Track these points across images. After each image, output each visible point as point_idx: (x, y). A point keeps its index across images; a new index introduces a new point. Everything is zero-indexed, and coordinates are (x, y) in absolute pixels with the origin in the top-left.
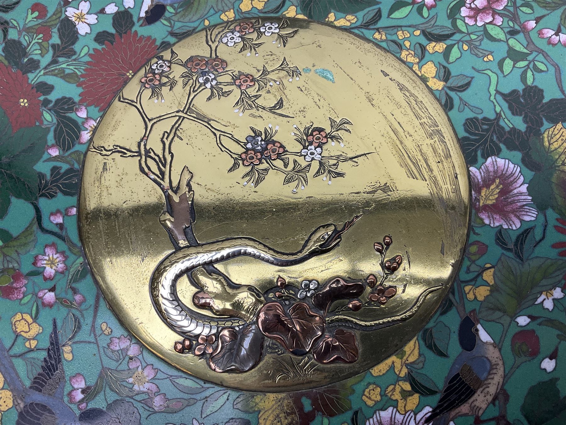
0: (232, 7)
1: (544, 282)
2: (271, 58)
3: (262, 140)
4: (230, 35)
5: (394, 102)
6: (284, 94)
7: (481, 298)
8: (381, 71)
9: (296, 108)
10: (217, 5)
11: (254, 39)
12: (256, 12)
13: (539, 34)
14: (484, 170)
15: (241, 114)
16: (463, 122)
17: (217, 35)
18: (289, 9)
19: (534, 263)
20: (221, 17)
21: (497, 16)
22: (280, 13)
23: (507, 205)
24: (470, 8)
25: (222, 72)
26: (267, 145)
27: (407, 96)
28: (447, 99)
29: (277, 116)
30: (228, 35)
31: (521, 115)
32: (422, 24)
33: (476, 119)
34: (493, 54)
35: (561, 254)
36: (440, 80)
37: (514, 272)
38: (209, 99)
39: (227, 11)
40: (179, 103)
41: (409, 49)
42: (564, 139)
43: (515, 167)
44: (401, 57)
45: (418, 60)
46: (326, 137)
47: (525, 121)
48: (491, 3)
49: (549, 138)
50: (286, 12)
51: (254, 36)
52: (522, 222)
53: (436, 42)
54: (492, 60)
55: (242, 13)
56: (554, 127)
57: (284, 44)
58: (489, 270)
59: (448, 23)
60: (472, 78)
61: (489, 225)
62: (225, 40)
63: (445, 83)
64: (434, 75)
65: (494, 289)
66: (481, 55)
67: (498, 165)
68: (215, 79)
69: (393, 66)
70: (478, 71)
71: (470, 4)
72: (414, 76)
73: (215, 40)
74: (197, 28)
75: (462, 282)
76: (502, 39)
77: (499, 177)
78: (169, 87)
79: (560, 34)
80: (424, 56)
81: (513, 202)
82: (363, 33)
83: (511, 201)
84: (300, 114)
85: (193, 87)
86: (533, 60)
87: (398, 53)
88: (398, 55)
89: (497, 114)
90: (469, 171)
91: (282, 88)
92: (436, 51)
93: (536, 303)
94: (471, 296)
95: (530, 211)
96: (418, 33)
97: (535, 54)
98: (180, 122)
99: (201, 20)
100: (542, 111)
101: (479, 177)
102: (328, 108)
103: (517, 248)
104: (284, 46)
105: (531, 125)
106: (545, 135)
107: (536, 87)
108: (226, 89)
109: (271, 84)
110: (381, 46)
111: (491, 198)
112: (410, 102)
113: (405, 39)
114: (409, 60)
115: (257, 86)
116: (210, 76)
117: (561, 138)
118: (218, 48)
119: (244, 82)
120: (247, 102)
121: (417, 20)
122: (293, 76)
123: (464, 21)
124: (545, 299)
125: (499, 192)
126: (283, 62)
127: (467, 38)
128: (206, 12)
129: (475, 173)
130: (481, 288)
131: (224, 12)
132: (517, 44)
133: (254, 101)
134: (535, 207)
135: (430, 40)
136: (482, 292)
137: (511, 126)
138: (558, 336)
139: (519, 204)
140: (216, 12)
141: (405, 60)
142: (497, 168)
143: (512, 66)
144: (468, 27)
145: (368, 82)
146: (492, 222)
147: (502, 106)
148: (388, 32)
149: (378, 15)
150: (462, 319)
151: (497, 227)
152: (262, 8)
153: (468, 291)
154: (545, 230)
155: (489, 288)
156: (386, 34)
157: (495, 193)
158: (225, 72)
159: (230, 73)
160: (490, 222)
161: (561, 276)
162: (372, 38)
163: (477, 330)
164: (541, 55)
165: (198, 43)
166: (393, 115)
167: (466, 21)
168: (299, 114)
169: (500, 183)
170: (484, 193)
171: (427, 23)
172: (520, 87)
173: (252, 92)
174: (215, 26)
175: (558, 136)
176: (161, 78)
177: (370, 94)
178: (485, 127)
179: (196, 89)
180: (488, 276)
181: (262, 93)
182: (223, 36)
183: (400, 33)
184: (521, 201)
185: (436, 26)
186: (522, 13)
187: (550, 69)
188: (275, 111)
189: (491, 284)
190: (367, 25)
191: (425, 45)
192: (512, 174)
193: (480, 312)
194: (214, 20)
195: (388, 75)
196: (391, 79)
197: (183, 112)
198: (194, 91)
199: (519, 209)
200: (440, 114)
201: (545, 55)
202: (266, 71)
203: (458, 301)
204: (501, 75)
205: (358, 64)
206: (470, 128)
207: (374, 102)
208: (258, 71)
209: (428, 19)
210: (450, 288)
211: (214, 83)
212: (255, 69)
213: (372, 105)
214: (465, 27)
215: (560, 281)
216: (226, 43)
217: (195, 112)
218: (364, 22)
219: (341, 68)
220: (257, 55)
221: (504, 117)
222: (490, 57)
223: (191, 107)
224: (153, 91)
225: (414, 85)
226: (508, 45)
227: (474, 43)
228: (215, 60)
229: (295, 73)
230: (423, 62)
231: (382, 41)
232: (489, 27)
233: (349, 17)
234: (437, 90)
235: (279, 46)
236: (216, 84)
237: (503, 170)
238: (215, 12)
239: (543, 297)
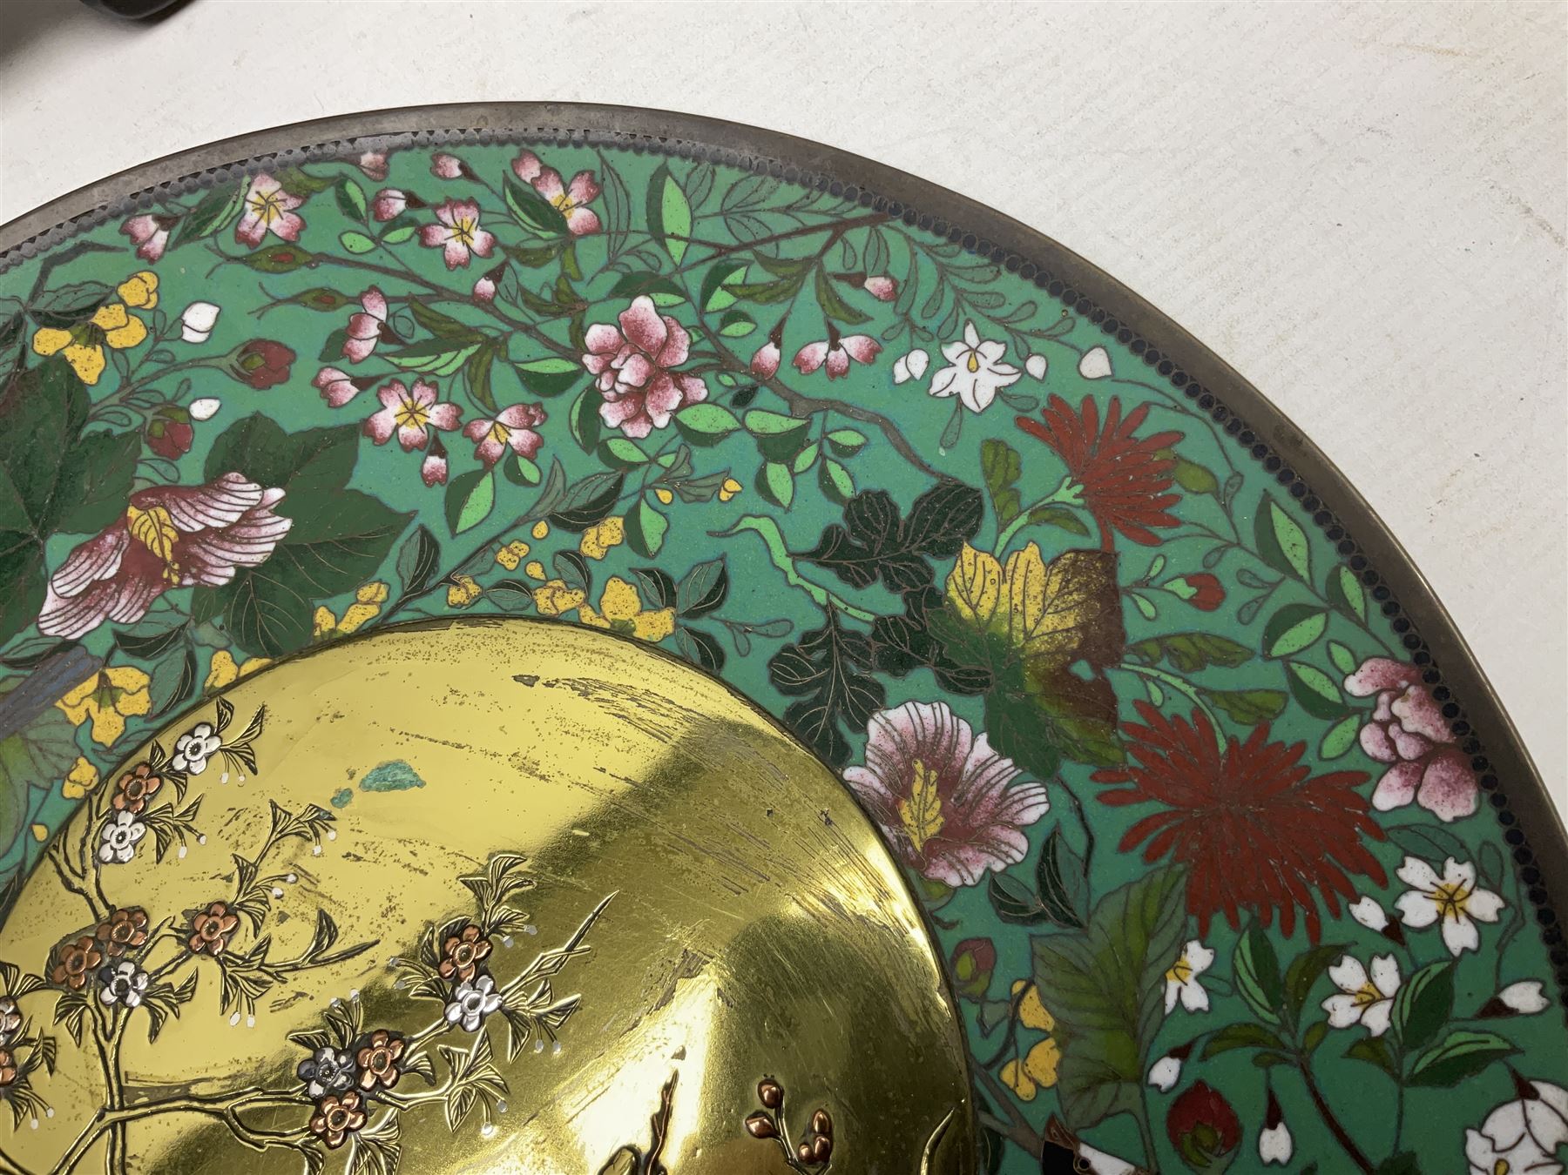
0: (76, 752)
1: (1155, 949)
2: (240, 824)
3: (337, 1054)
4: (111, 832)
5: (589, 735)
6: (323, 896)
7: (1049, 1079)
8: (515, 678)
9: (371, 912)
10: (39, 772)
11: (175, 802)
12: (141, 724)
13: (800, 368)
14: (878, 760)
15: (251, 1021)
16: (765, 674)
17: (82, 854)
18: (214, 668)
19: (1109, 916)
20: (67, 795)
21: (687, 382)
22: (198, 691)
23: (972, 809)
24: (619, 397)
25: (147, 942)
26: (355, 1056)
27: (608, 701)
28: (698, 644)
29: (338, 965)
30: (106, 835)
31: (874, 578)
32: (537, 503)
33: (788, 648)
34: (732, 474)
35: (1151, 856)
36: (658, 609)
37: (1081, 965)
38: (154, 1033)
39: (71, 771)
40: (92, 1093)
41: (548, 580)
42: (996, 577)
43: (934, 709)
44: (541, 610)
45: (581, 594)
46: (482, 937)
47: (893, 587)
48: (654, 358)
49: (965, 594)
50: (211, 679)
51: (169, 793)
52: (1027, 830)
53: (594, 525)
54: (738, 488)
55: (109, 750)
56: (959, 563)
57: (251, 768)
58: (1027, 996)
59: (594, 464)
60: (722, 558)
61: (964, 885)
62: (107, 853)
63: (673, 610)
64: (637, 606)
65: (1064, 1036)
66: (708, 492)
67: (898, 727)
68: (139, 971)
69: (536, 648)
70: (725, 534)
71: (613, 388)
72: (594, 640)
73: (84, 870)
74: (24, 861)
75: (989, 1066)
76: (730, 427)
77: (918, 755)
78: (45, 1067)
79: (841, 341)
80: (589, 576)
81: (981, 795)
82: (419, 610)
83: (975, 797)
84: (391, 921)
85: (99, 1027)
86: (825, 434)
87: (528, 605)
88: (530, 611)
89: (824, 608)
90: (845, 785)
91: (308, 886)
92: (610, 546)
93: (1168, 1010)
94: (1026, 1090)
95: (1028, 793)
96: (541, 529)
97: (818, 418)
98: (119, 1142)
99: (22, 835)
100: (913, 541)
101: (877, 784)
102: (446, 860)
103: (1052, 901)
104: (255, 771)
105: (909, 589)
106: (953, 593)
107: (867, 492)
108: (178, 979)
109: (277, 891)
110: (480, 616)
111: (929, 816)
112: (623, 710)
113: (523, 562)
114: (562, 608)
115: (246, 920)
116: (122, 973)
117: (988, 581)
118: (103, 886)
119: (210, 933)
120: (247, 979)
121: (522, 500)
122: (317, 835)
123: (625, 437)
124: (1180, 990)
125: (938, 790)
126: (274, 815)
127: (656, 473)
128: (23, 808)
129: (862, 781)
130: (1035, 1052)
131: (64, 776)
132: (768, 420)
133: (262, 964)
134: (1033, 778)
135: (579, 530)
136: (1044, 1061)
137: (870, 618)
138: (1257, 1061)
139: (995, 793)
140: (48, 791)
141: (554, 612)
142: (901, 735)
143: (788, 477)
144: (644, 446)
145: (501, 729)
146: (965, 874)
147: (824, 585)
148: (475, 571)
149: (429, 546)
150: (1038, 1158)
151: (983, 877)
152: (149, 705)
153: (1013, 1080)
154: (1082, 819)
155: (1051, 1042)
156: (472, 577)
157: (930, 798)
158: (152, 936)
159: (165, 930)
160: (962, 877)
161: (1180, 911)
162: (447, 608)
163: (1085, 1163)
164: (832, 413)
165: (47, 902)
166: (603, 770)
167: (630, 434)
168: (389, 923)
169: (927, 768)
170: (909, 815)
171: (546, 494)
172: (836, 515)
173: (243, 944)
174: (64, 828)
175: (979, 580)
176: (11, 1055)
177: (523, 753)
178: (819, 655)
179: (109, 1027)
180: (1034, 1013)
181: (270, 928)
182: (96, 846)
183: (503, 556)
184: (993, 782)
185: (573, 486)
186: (734, 341)
187: (869, 433)
188: (326, 955)
189: (1050, 1028)
190: (418, 586)
191: (574, 547)
192: (939, 731)
193: (1066, 1114)
194: (54, 813)
195: (537, 678)
196: (548, 685)
197: (112, 1109)
198: (108, 1038)
199: (1000, 804)
200: (706, 692)
201: (842, 408)
202: (247, 867)
203: (1006, 1119)
204: (778, 512)
205: (452, 699)
206: (788, 680)
207: (542, 770)
208: (229, 879)
209: (544, 482)
210: (973, 1101)
211: (142, 984)
212: (218, 878)
213: (542, 777)
214: (635, 449)
215: (1185, 925)
216: (116, 860)
217: (141, 1089)
218: (408, 581)
219: (417, 736)
220: (203, 839)
221: (843, 606)
222: (732, 485)
223: (124, 1084)
224: (12, 1103)
225: (608, 661)
226: (751, 432)
227: (675, 474)
228: (111, 923)
229: (318, 821)
230: (596, 591)
231: (476, 600)
232: (686, 417)
233: (367, 592)
234: (665, 636)
235: (242, 779)
236: (151, 982)
237: (916, 731)
238: (43, 793)
239: (1173, 985)
